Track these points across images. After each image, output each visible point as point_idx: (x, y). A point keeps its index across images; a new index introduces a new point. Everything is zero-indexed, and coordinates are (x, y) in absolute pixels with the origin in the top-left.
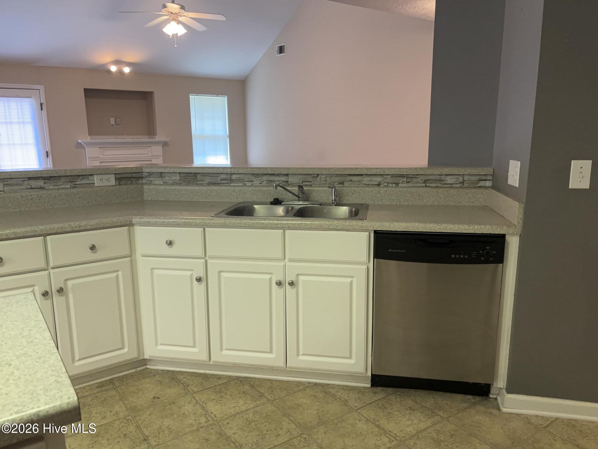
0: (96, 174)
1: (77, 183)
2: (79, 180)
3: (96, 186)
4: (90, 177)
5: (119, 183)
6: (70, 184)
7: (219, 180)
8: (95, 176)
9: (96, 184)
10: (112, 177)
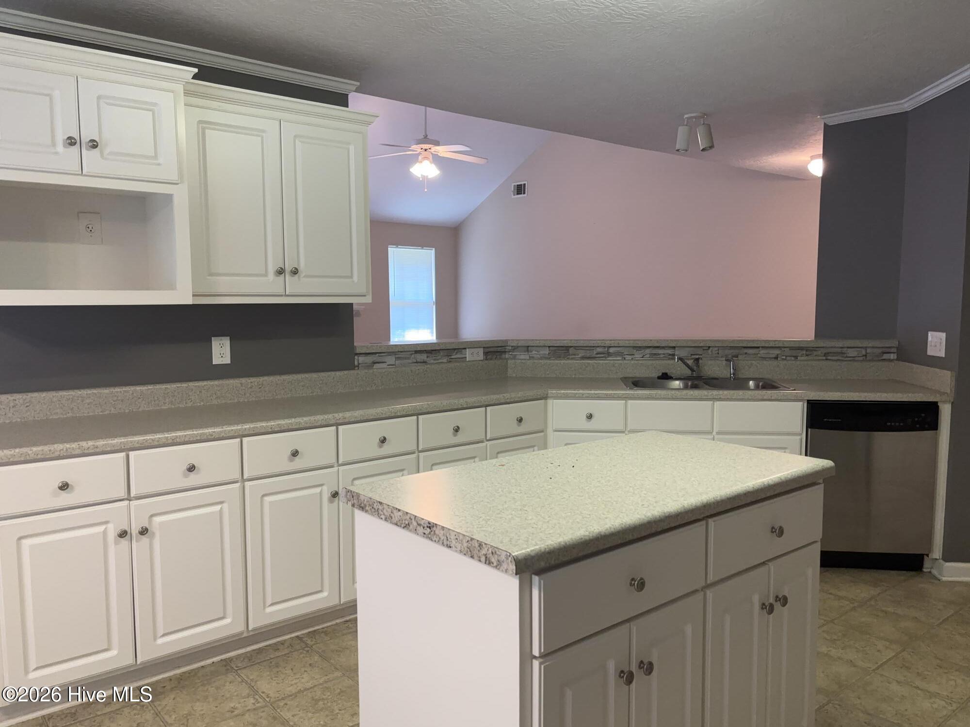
0: (469, 348)
1: (453, 357)
2: (454, 354)
3: (467, 360)
4: (463, 350)
5: (486, 357)
6: (447, 358)
7: (595, 353)
8: (467, 350)
9: (467, 358)
10: (481, 351)
